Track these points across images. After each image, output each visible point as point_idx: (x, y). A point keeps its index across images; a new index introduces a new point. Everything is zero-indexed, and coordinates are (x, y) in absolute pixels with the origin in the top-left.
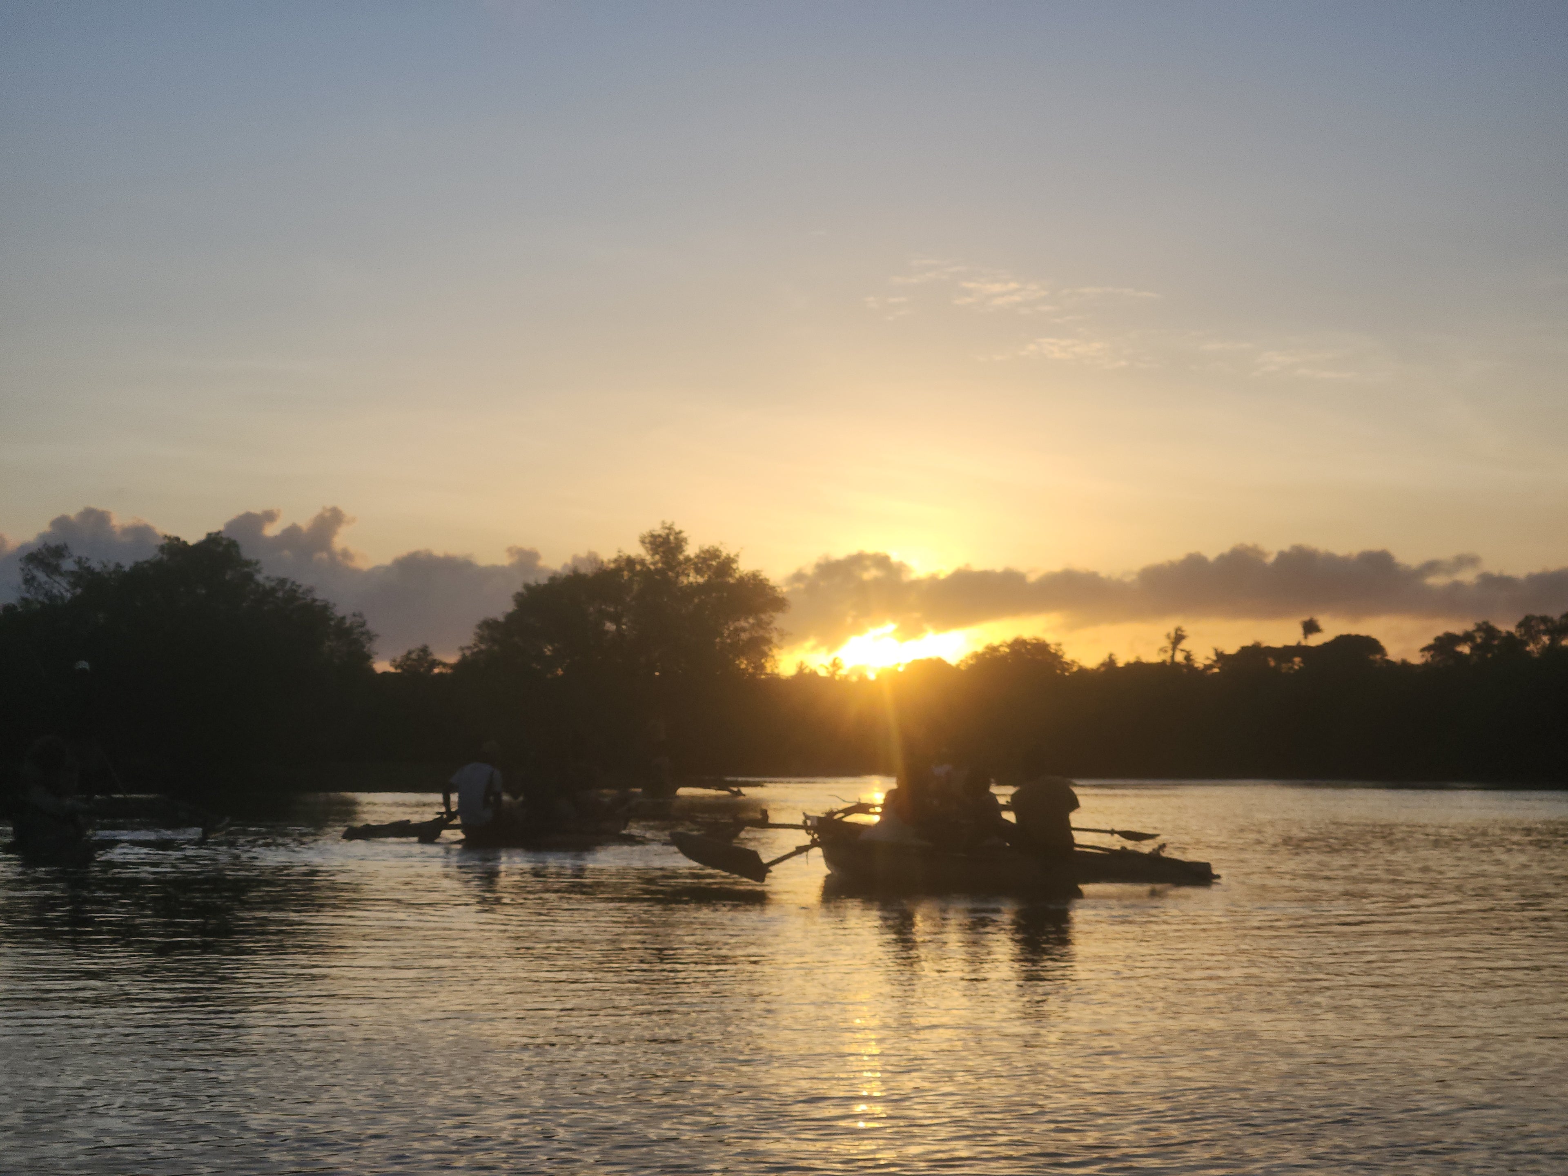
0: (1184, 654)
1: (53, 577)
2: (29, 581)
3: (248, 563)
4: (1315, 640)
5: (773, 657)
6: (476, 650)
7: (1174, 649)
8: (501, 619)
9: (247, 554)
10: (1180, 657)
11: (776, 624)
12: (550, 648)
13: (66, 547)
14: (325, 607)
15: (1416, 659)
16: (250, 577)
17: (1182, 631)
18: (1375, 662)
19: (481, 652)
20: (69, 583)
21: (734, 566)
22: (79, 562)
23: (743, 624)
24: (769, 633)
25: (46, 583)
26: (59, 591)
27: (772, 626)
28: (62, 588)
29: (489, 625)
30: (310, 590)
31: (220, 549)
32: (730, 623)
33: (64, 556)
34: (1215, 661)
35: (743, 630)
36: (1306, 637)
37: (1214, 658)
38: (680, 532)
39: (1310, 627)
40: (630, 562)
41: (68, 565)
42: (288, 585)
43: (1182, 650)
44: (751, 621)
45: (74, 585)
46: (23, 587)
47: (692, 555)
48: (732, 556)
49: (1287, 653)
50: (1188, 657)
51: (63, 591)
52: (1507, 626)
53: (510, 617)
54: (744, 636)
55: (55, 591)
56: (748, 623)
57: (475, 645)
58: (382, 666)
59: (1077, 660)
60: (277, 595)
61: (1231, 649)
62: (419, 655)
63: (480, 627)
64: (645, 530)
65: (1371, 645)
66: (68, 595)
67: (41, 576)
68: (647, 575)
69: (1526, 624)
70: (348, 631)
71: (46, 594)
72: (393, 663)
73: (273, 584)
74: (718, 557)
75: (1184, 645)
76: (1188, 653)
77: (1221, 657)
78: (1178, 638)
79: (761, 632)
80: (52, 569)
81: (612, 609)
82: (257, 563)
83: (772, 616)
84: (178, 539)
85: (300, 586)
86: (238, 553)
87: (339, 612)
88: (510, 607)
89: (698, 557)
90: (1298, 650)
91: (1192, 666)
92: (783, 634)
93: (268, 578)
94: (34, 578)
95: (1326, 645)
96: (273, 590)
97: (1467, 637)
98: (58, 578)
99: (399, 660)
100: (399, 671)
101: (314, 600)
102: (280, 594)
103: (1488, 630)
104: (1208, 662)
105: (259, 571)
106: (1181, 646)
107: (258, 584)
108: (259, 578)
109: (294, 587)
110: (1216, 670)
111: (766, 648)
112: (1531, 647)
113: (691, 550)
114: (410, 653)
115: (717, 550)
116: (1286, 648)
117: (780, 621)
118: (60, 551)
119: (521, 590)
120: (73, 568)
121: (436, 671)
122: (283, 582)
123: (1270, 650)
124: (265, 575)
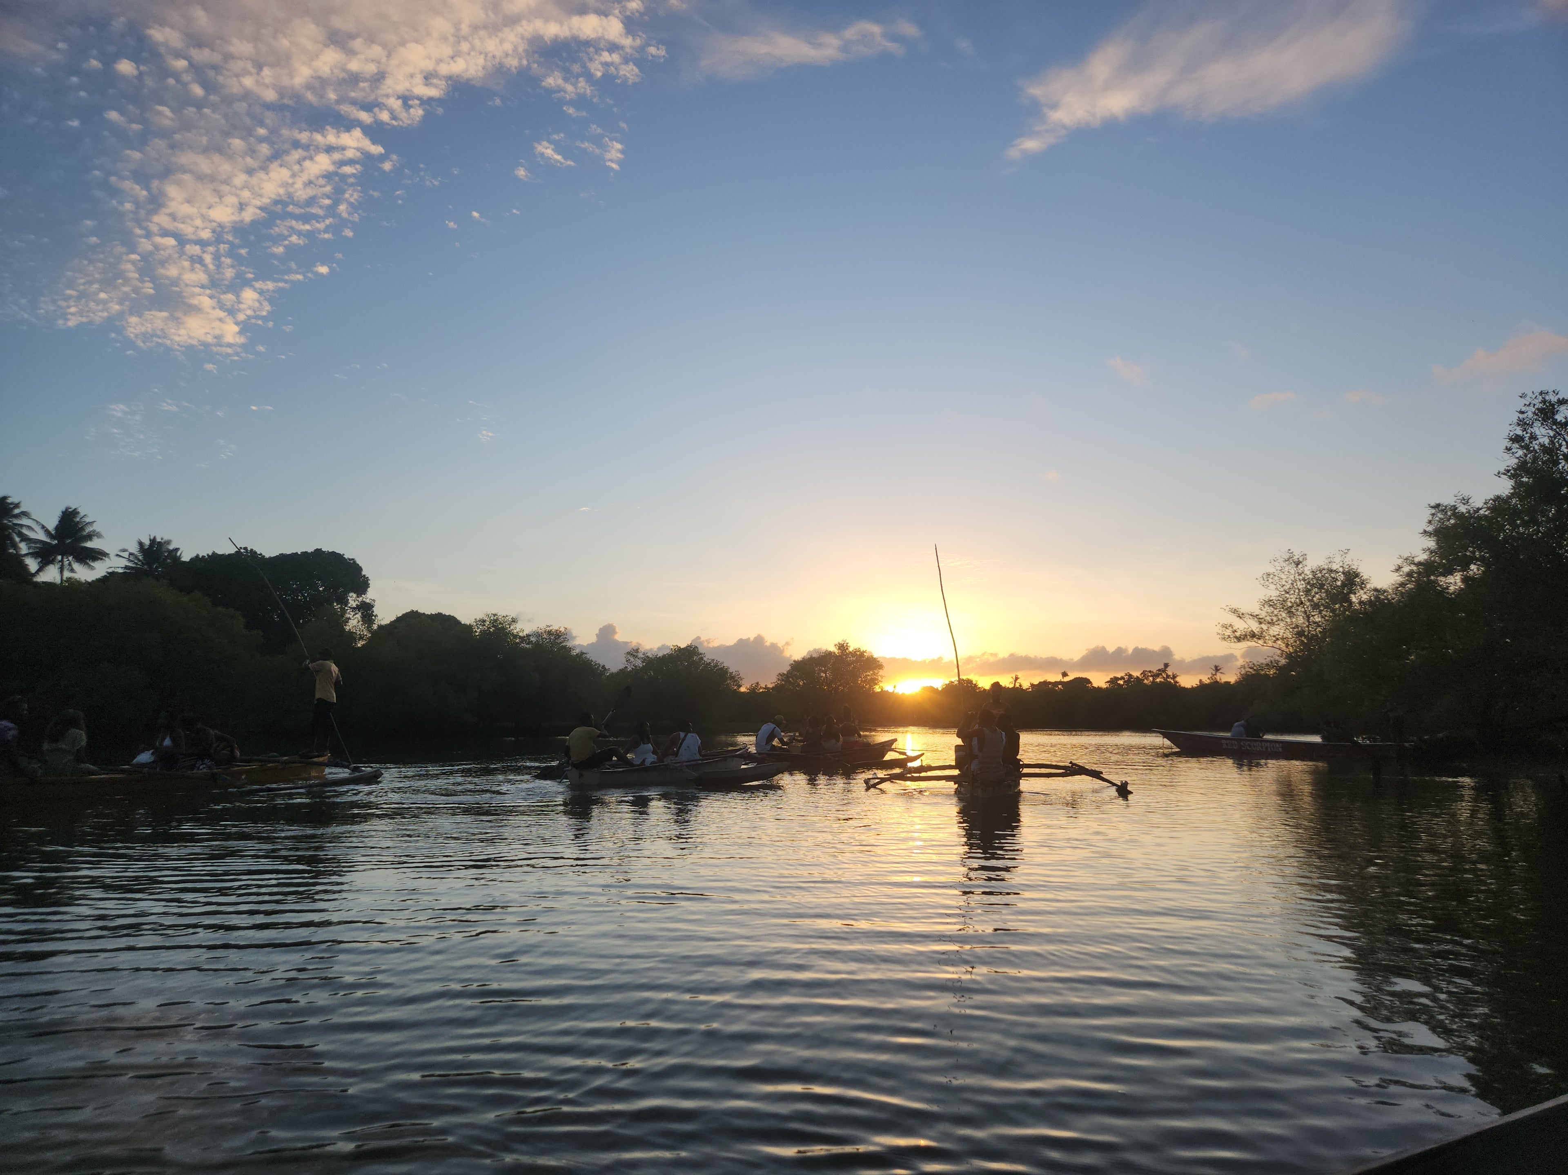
1: (636, 660)
3: (701, 654)
4: (1066, 679)
7: (1015, 682)
8: (785, 673)
9: (701, 651)
10: (1017, 685)
11: (880, 674)
14: (727, 669)
15: (1104, 686)
16: (702, 659)
17: (1018, 676)
18: (1089, 687)
19: (778, 684)
21: (865, 654)
22: (644, 654)
23: (868, 673)
24: (877, 676)
28: (639, 663)
29: (781, 675)
32: (864, 674)
34: (1030, 687)
35: (868, 676)
36: (1063, 678)
37: (1029, 685)
38: (849, 643)
39: (1065, 674)
40: (830, 653)
41: (640, 655)
43: (1018, 683)
45: (643, 662)
46: (626, 663)
47: (851, 651)
48: (864, 651)
49: (1056, 684)
50: (1020, 686)
52: (1136, 674)
53: (788, 672)
54: (869, 678)
55: (637, 664)
56: (870, 673)
57: (776, 682)
58: (743, 689)
61: (1036, 682)
62: (755, 685)
63: (778, 675)
64: (837, 643)
65: (1088, 681)
66: (641, 666)
67: (632, 659)
68: (836, 657)
69: (1144, 673)
70: (733, 677)
72: (746, 688)
75: (1019, 681)
76: (1020, 684)
77: (1032, 685)
78: (1017, 679)
79: (874, 676)
80: (635, 657)
83: (877, 671)
87: (730, 671)
88: (789, 668)
89: (853, 651)
90: (1060, 683)
91: (1022, 688)
92: (882, 677)
95: (1071, 681)
96: (710, 663)
97: (1122, 678)
99: (748, 687)
100: (748, 691)
101: (723, 667)
102: (713, 664)
103: (1130, 676)
104: (1028, 687)
107: (706, 661)
108: (705, 659)
110: (1031, 690)
111: (876, 682)
112: (1146, 681)
113: (851, 649)
114: (752, 684)
115: (860, 649)
116: (1056, 682)
117: (881, 672)
118: (637, 651)
119: (792, 662)
120: (643, 656)
121: (761, 691)
122: (713, 660)
123: (1050, 683)
124: (707, 658)
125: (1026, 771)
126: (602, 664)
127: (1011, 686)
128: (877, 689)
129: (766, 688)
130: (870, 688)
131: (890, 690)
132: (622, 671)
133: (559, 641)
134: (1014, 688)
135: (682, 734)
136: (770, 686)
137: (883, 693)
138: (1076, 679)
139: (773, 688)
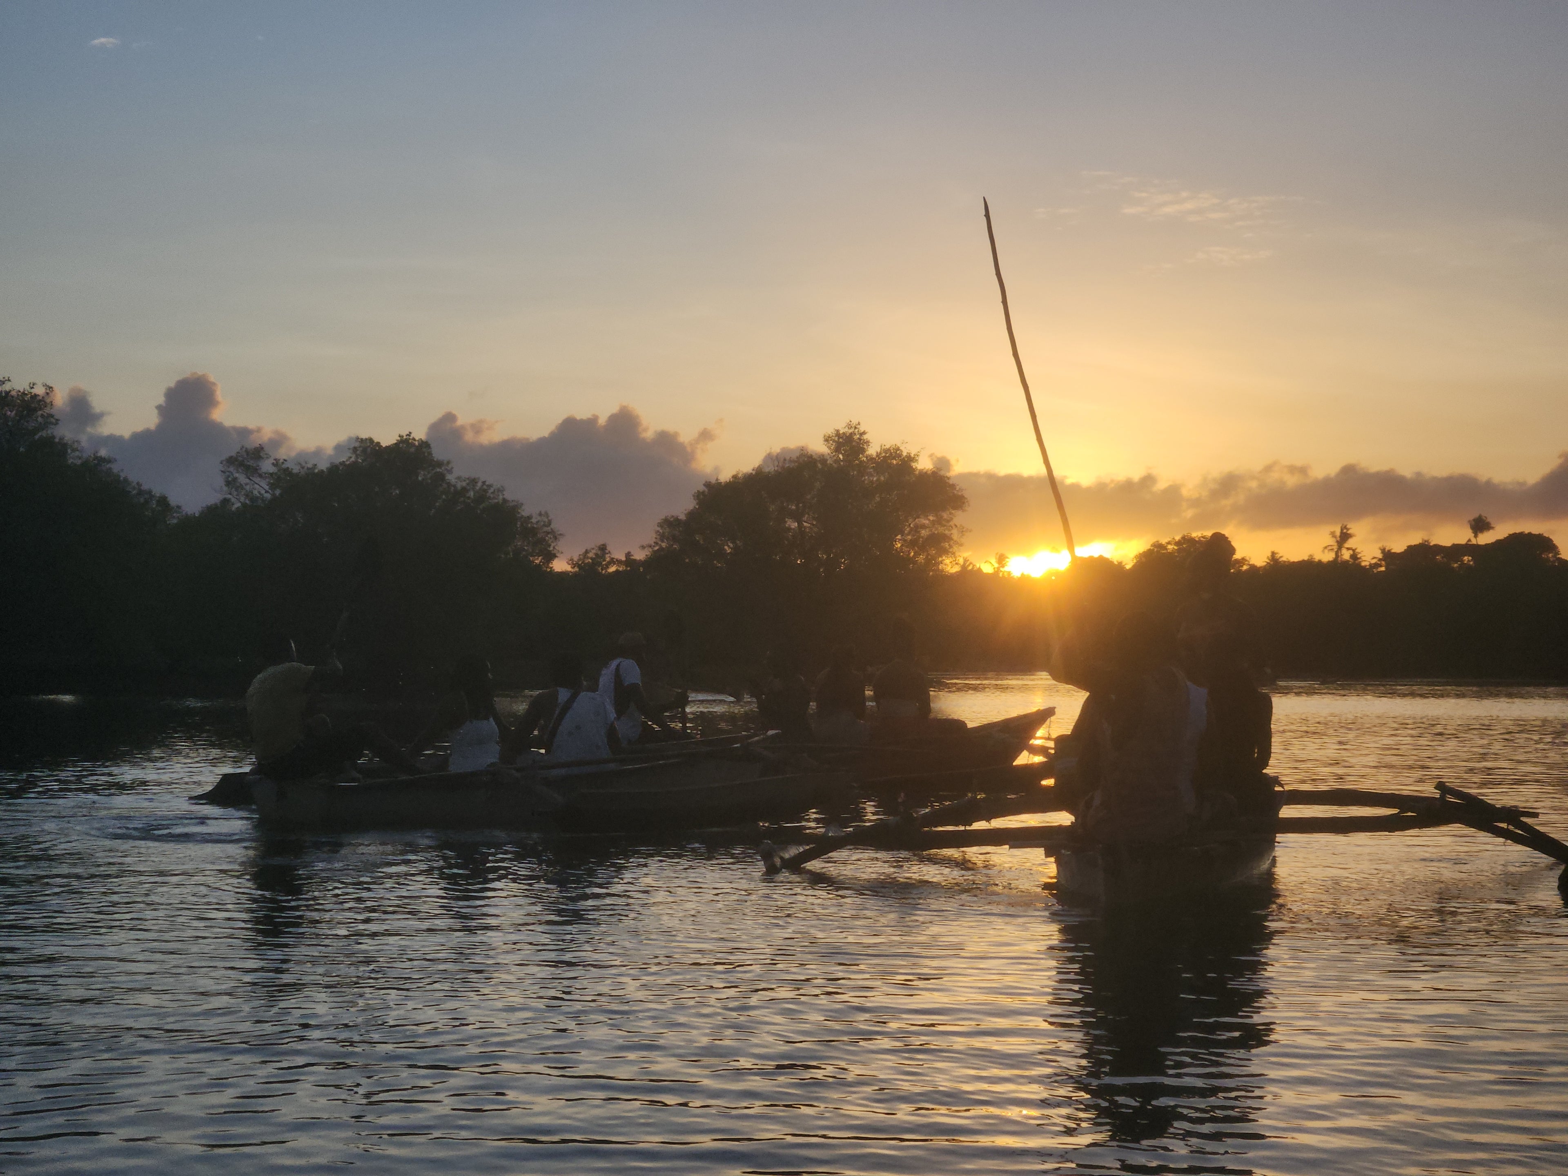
0: (1351, 552)
1: (254, 479)
2: (231, 483)
3: (440, 464)
4: (1485, 538)
5: (954, 553)
6: (656, 548)
7: (1340, 548)
8: (682, 517)
10: (1346, 555)
11: (956, 522)
12: (731, 545)
13: (262, 448)
14: (516, 507)
16: (441, 477)
17: (1348, 529)
18: (1548, 559)
19: (661, 549)
20: (269, 484)
21: (914, 465)
22: (276, 463)
23: (923, 521)
24: (949, 530)
25: (246, 484)
26: (259, 492)
27: (951, 523)
28: (261, 488)
29: (670, 523)
30: (501, 490)
31: (413, 450)
32: (910, 520)
33: (263, 458)
34: (1380, 560)
35: (924, 527)
36: (1476, 536)
37: (1380, 556)
38: (864, 433)
39: (1480, 525)
40: (814, 461)
41: (267, 466)
42: (479, 484)
43: (1348, 549)
44: (931, 518)
45: (273, 486)
46: (225, 488)
47: (874, 454)
48: (912, 456)
49: (1457, 550)
50: (1354, 556)
51: (263, 492)
53: (691, 515)
54: (924, 533)
55: (256, 492)
56: (929, 520)
57: (656, 543)
58: (560, 565)
59: (1247, 558)
60: (468, 495)
61: (1398, 546)
62: (596, 554)
63: (660, 525)
64: (830, 431)
65: (1544, 544)
66: (268, 496)
67: (242, 479)
68: (828, 471)
70: (533, 531)
71: (247, 495)
72: (571, 562)
73: (464, 484)
74: (900, 455)
75: (1350, 543)
76: (1354, 550)
77: (1388, 555)
78: (1344, 536)
79: (941, 529)
80: (252, 471)
81: (794, 507)
82: (448, 463)
83: (951, 514)
84: (371, 440)
85: (490, 486)
86: (430, 454)
87: (525, 512)
88: (690, 504)
89: (878, 455)
90: (1469, 549)
91: (1359, 565)
92: (963, 531)
93: (459, 478)
94: (235, 479)
95: (1498, 542)
96: (464, 490)
98: (257, 480)
99: (576, 559)
100: (576, 569)
101: (505, 500)
102: (471, 494)
104: (1374, 561)
105: (450, 471)
106: (1346, 545)
107: (449, 484)
108: (451, 478)
109: (485, 487)
110: (1383, 569)
111: (947, 545)
113: (872, 450)
114: (587, 552)
115: (898, 449)
116: (1455, 546)
117: (959, 518)
118: (258, 453)
119: (702, 488)
120: (272, 469)
121: (612, 569)
122: (474, 481)
123: (1438, 549)
124: (457, 475)
125: (1287, 812)
126: (157, 491)
127: (1328, 557)
128: (950, 566)
129: (629, 561)
130: (928, 561)
131: (987, 568)
132: (211, 512)
133: (32, 425)
134: (1336, 565)
135: (563, 695)
136: (640, 555)
137: (968, 574)
138: (1516, 539)
139: (646, 563)
